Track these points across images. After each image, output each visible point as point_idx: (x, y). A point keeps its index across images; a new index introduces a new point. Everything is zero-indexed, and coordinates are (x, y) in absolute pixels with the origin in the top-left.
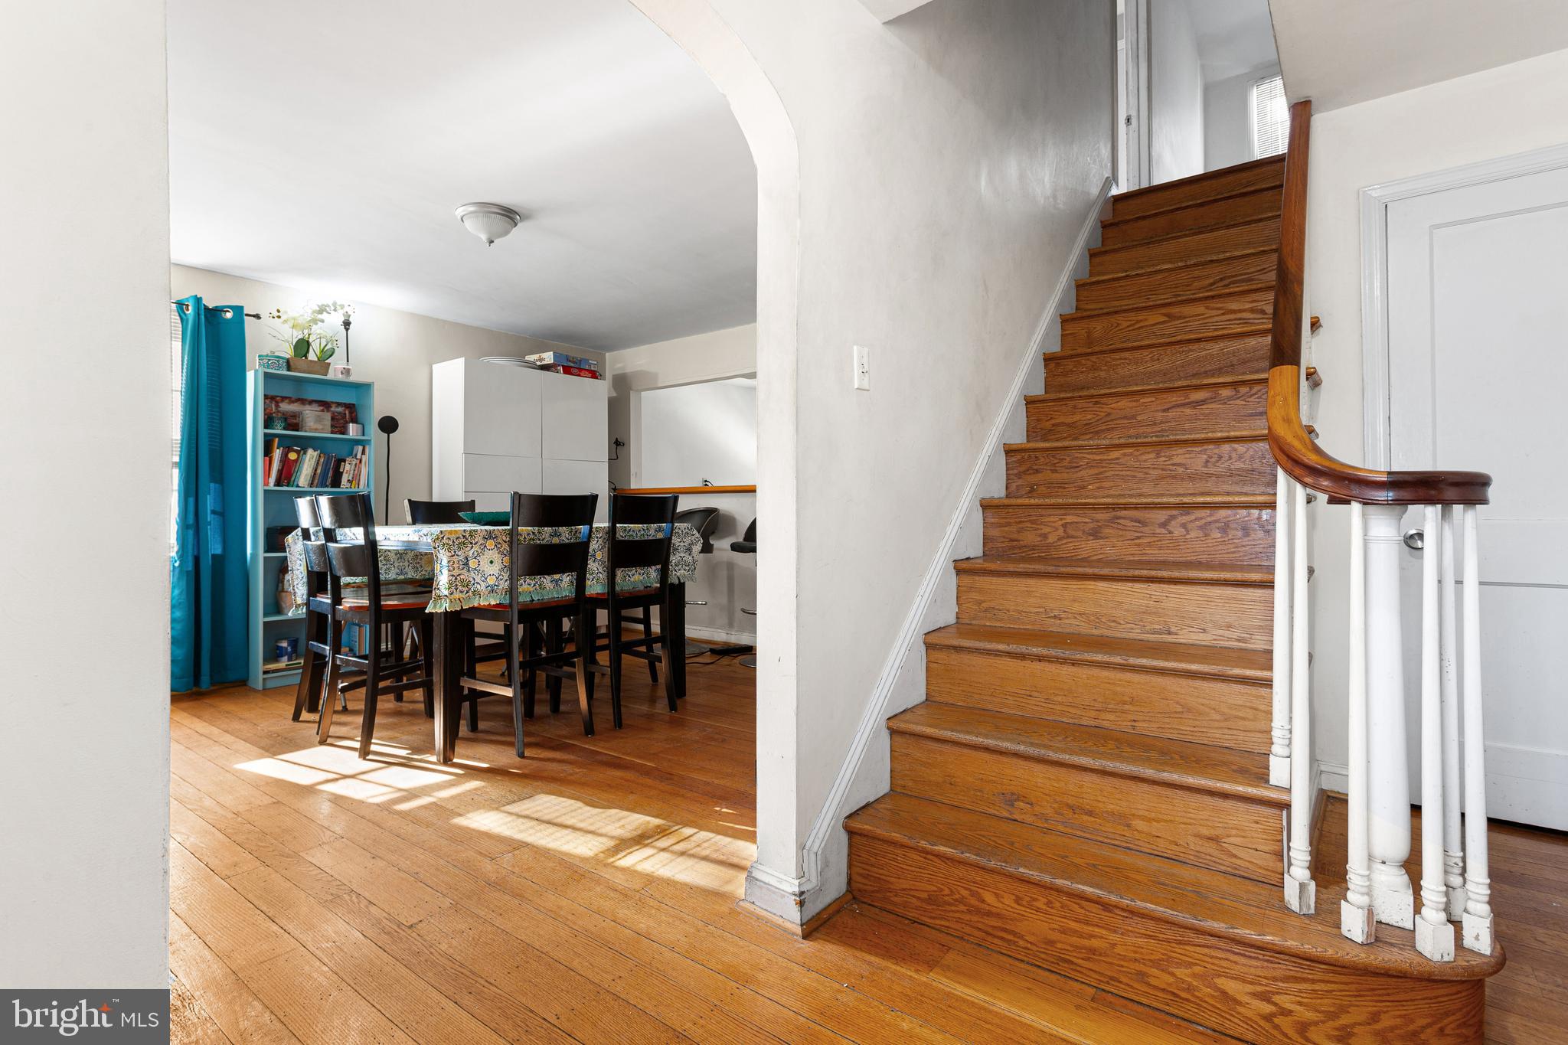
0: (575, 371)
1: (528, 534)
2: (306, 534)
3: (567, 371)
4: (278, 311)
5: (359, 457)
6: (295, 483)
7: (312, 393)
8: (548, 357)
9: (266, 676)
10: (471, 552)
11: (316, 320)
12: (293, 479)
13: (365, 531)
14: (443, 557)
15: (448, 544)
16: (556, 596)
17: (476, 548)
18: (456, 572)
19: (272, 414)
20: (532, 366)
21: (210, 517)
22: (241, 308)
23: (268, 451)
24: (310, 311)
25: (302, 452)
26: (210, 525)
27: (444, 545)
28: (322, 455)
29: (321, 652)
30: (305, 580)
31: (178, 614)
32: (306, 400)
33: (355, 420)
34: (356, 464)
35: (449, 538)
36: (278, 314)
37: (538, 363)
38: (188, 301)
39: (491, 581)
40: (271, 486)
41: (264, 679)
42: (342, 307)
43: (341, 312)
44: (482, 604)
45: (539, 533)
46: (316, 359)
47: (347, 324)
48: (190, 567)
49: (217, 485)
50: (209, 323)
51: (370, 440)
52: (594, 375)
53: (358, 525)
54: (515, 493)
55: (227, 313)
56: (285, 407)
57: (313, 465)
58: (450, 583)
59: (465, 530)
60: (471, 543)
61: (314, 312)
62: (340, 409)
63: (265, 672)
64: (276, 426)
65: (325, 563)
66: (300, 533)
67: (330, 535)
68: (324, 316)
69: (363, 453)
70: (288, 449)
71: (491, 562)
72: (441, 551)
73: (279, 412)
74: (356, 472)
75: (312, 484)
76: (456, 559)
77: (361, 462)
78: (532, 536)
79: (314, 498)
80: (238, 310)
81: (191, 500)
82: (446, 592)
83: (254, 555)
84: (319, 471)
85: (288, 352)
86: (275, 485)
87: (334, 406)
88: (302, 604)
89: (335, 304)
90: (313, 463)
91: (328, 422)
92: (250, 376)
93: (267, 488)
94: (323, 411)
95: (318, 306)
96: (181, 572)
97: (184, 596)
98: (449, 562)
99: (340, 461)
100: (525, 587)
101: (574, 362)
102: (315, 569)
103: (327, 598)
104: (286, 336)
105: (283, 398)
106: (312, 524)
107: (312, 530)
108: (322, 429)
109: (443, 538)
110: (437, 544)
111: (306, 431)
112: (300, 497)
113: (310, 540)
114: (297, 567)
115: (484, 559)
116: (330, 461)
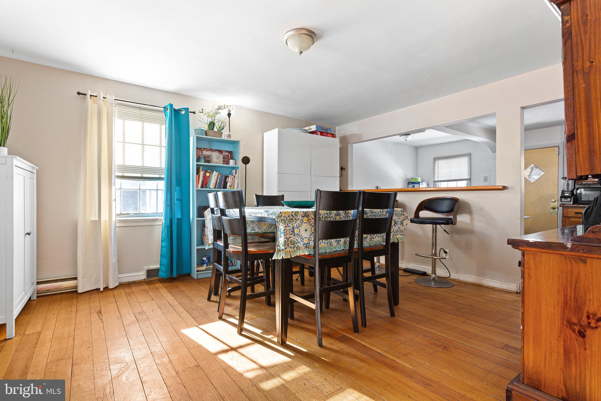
0: (325, 134)
1: (325, 214)
2: (213, 211)
3: (322, 134)
4: (202, 110)
5: (234, 175)
6: (209, 187)
7: (216, 146)
8: (313, 128)
9: (198, 273)
10: (296, 224)
11: (217, 113)
12: (208, 185)
13: (239, 211)
14: (281, 227)
15: (284, 220)
16: (338, 249)
17: (298, 222)
18: (288, 236)
19: (200, 156)
20: (306, 131)
21: (176, 202)
22: (188, 109)
23: (198, 172)
24: (214, 109)
25: (211, 173)
26: (176, 205)
27: (282, 220)
28: (219, 174)
29: (219, 270)
30: (212, 232)
31: (164, 244)
32: (213, 150)
33: (232, 158)
34: (233, 178)
35: (284, 216)
36: (202, 111)
37: (309, 131)
38: (168, 106)
39: (306, 241)
40: (199, 188)
41: (197, 274)
42: (228, 106)
43: (227, 109)
44: (301, 254)
45: (330, 213)
46: (217, 131)
47: (229, 115)
48: (169, 224)
49: (179, 188)
50: (176, 116)
51: (239, 167)
52: (333, 136)
53: (236, 207)
54: (318, 190)
55: (183, 111)
56: (205, 153)
57: (215, 179)
58: (285, 242)
59: (292, 212)
60: (296, 219)
61: (216, 109)
62: (226, 154)
63: (197, 271)
64: (201, 161)
65: (221, 226)
66: (210, 210)
67: (223, 212)
68: (220, 111)
69: (236, 173)
70: (206, 171)
71: (306, 230)
72: (280, 224)
73: (202, 155)
74: (233, 182)
75: (215, 187)
76: (288, 228)
77: (235, 177)
78: (326, 215)
79: (216, 193)
80: (187, 109)
81: (169, 194)
82: (283, 248)
83: (193, 218)
84: (218, 181)
85: (206, 127)
86: (201, 188)
87: (224, 152)
88: (211, 243)
89: (224, 105)
90: (216, 177)
91: (222, 159)
92: (191, 139)
93: (197, 189)
94: (220, 154)
95: (218, 106)
96: (165, 225)
97: (166, 237)
98: (284, 230)
99: (227, 177)
100: (323, 244)
101: (325, 130)
102: (216, 229)
103: (222, 243)
104: (205, 121)
105: (204, 149)
106: (215, 206)
107: (215, 209)
108: (219, 162)
109: (281, 216)
110: (279, 220)
111: (213, 163)
112: (210, 193)
113: (214, 214)
114: (209, 226)
115: (303, 228)
116: (222, 177)
